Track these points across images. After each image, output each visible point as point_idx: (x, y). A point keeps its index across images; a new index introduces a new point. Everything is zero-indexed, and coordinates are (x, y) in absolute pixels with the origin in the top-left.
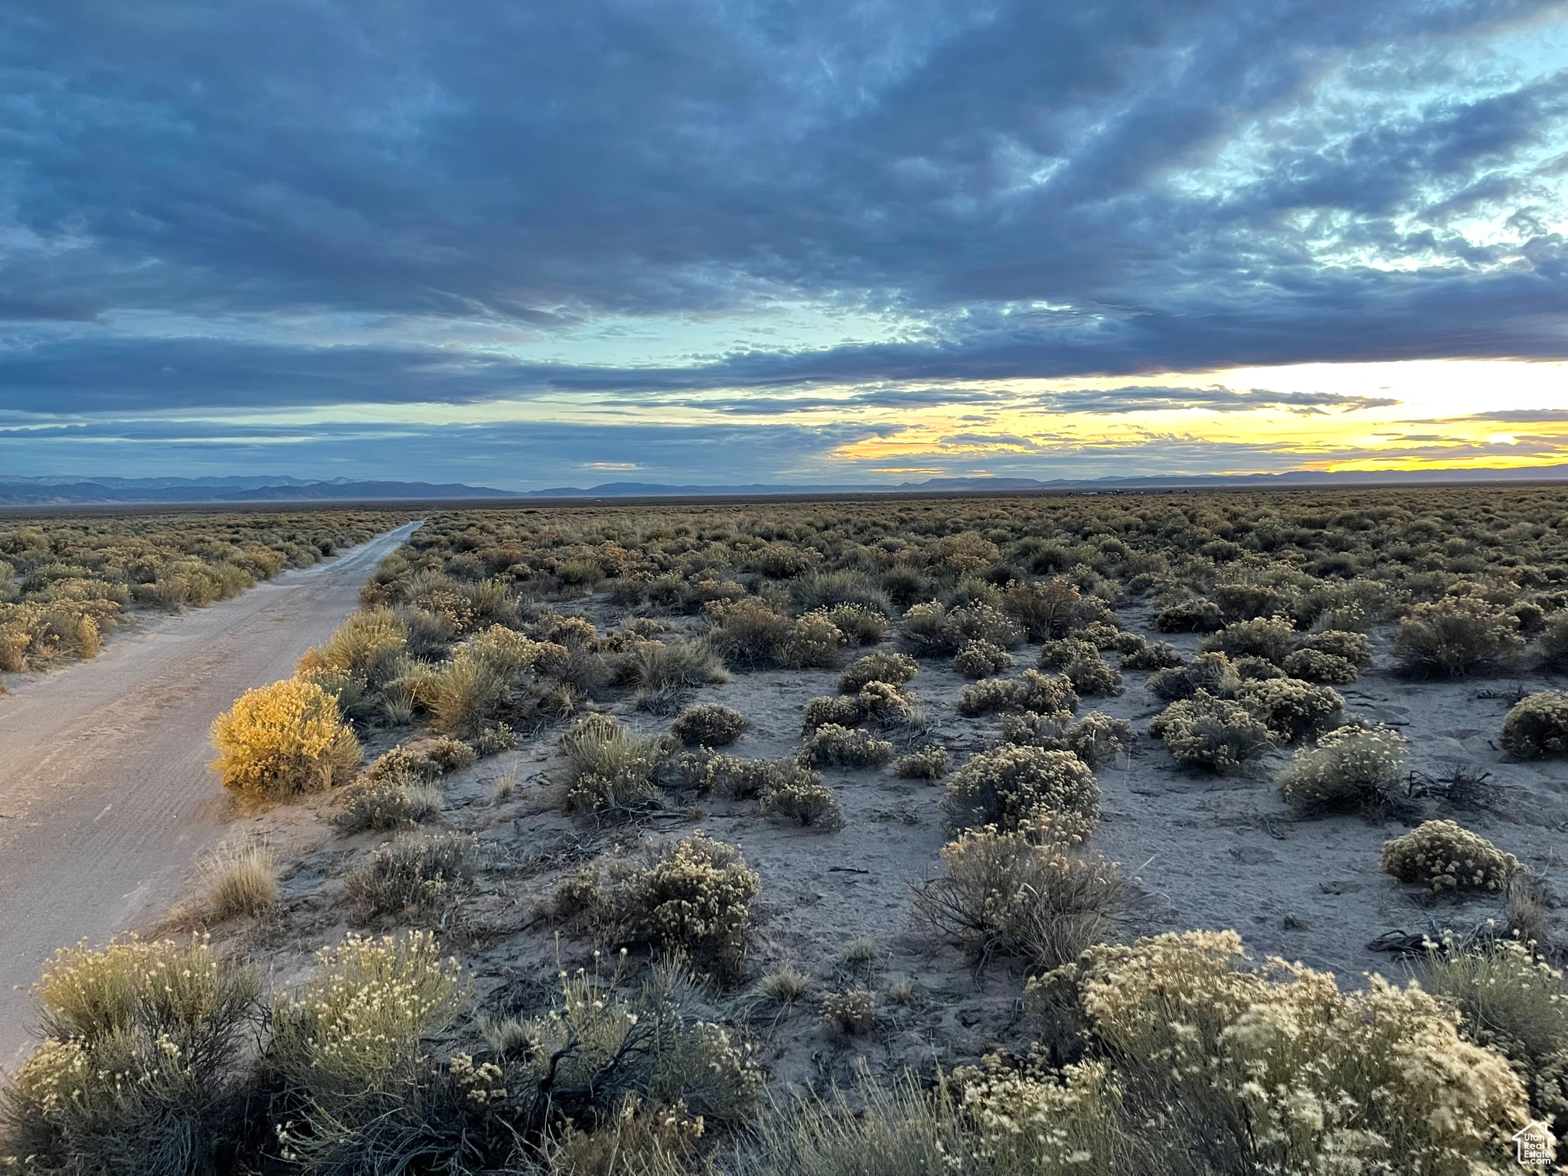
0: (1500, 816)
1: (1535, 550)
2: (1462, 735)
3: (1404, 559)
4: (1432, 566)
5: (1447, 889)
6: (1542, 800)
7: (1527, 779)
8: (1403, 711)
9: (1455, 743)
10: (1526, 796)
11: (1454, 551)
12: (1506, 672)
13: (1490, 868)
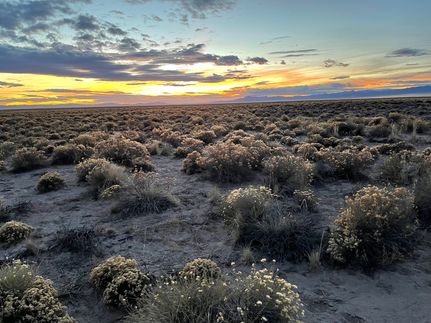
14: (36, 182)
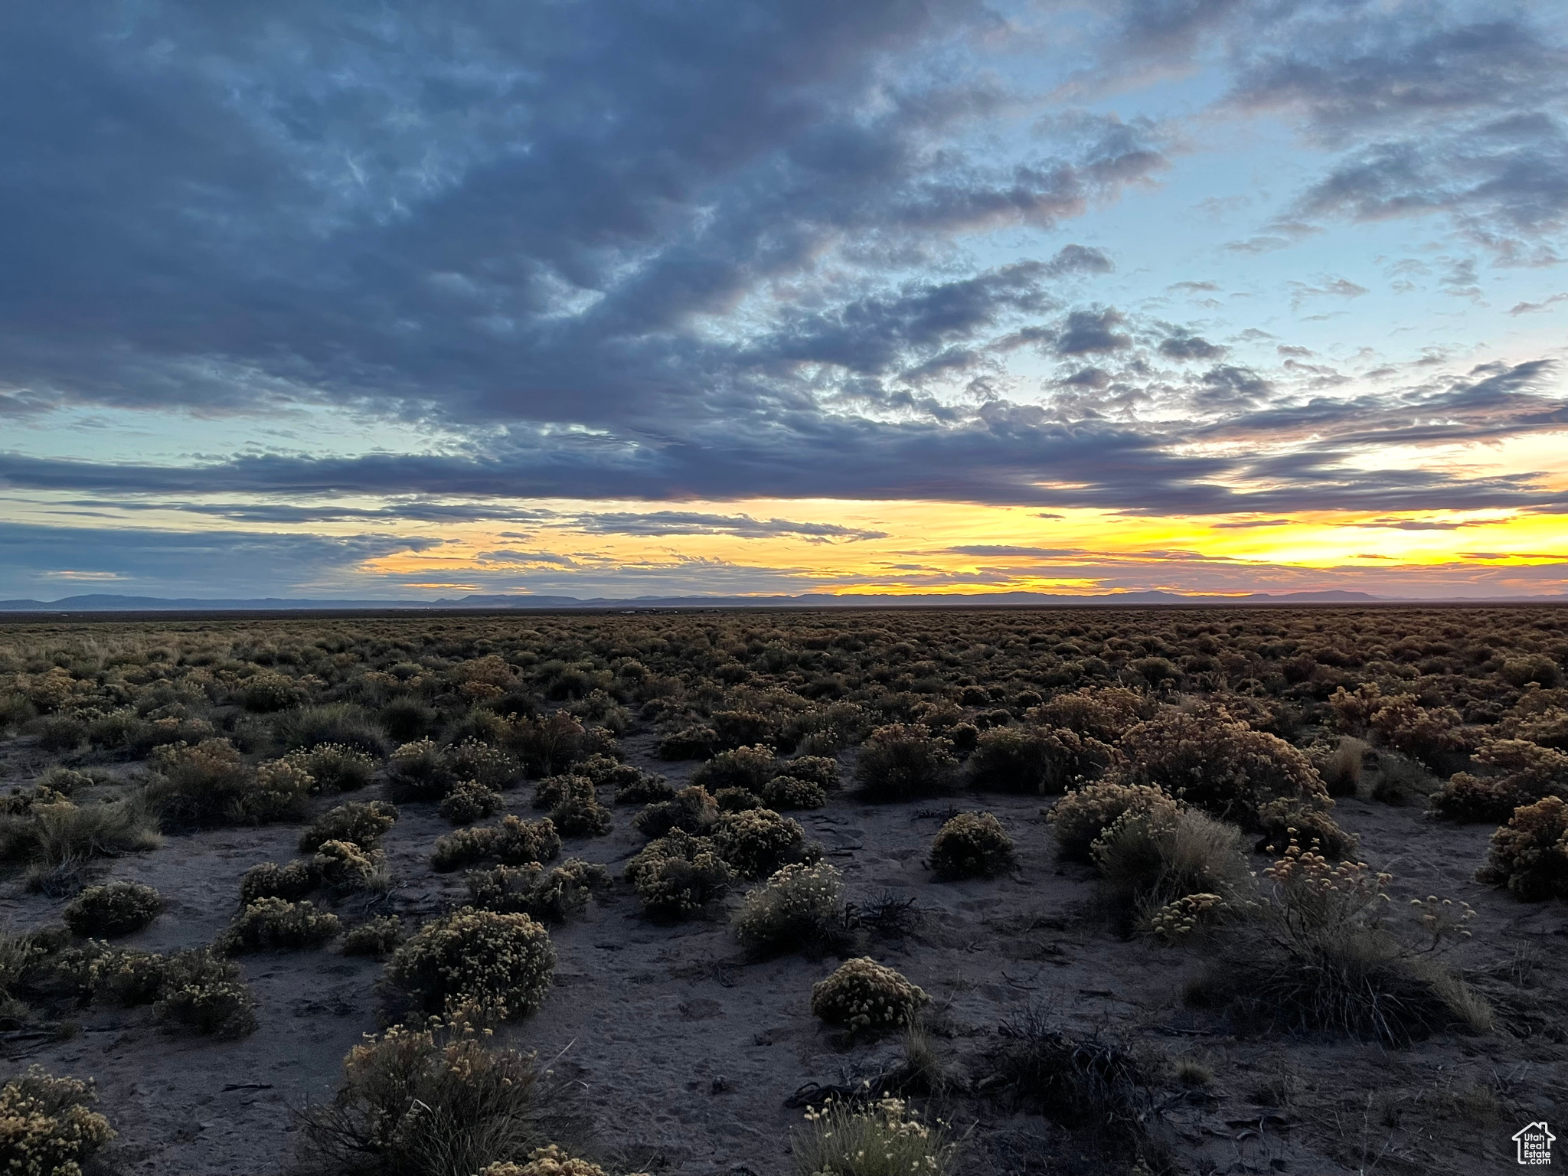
0: (921, 941)
1: (985, 671)
2: (903, 856)
3: (883, 679)
4: (904, 686)
5: (862, 1028)
6: (959, 922)
7: (947, 899)
8: (858, 834)
9: (896, 864)
10: (943, 918)
11: (919, 673)
12: (946, 790)
13: (899, 1002)
14: (927, 841)
